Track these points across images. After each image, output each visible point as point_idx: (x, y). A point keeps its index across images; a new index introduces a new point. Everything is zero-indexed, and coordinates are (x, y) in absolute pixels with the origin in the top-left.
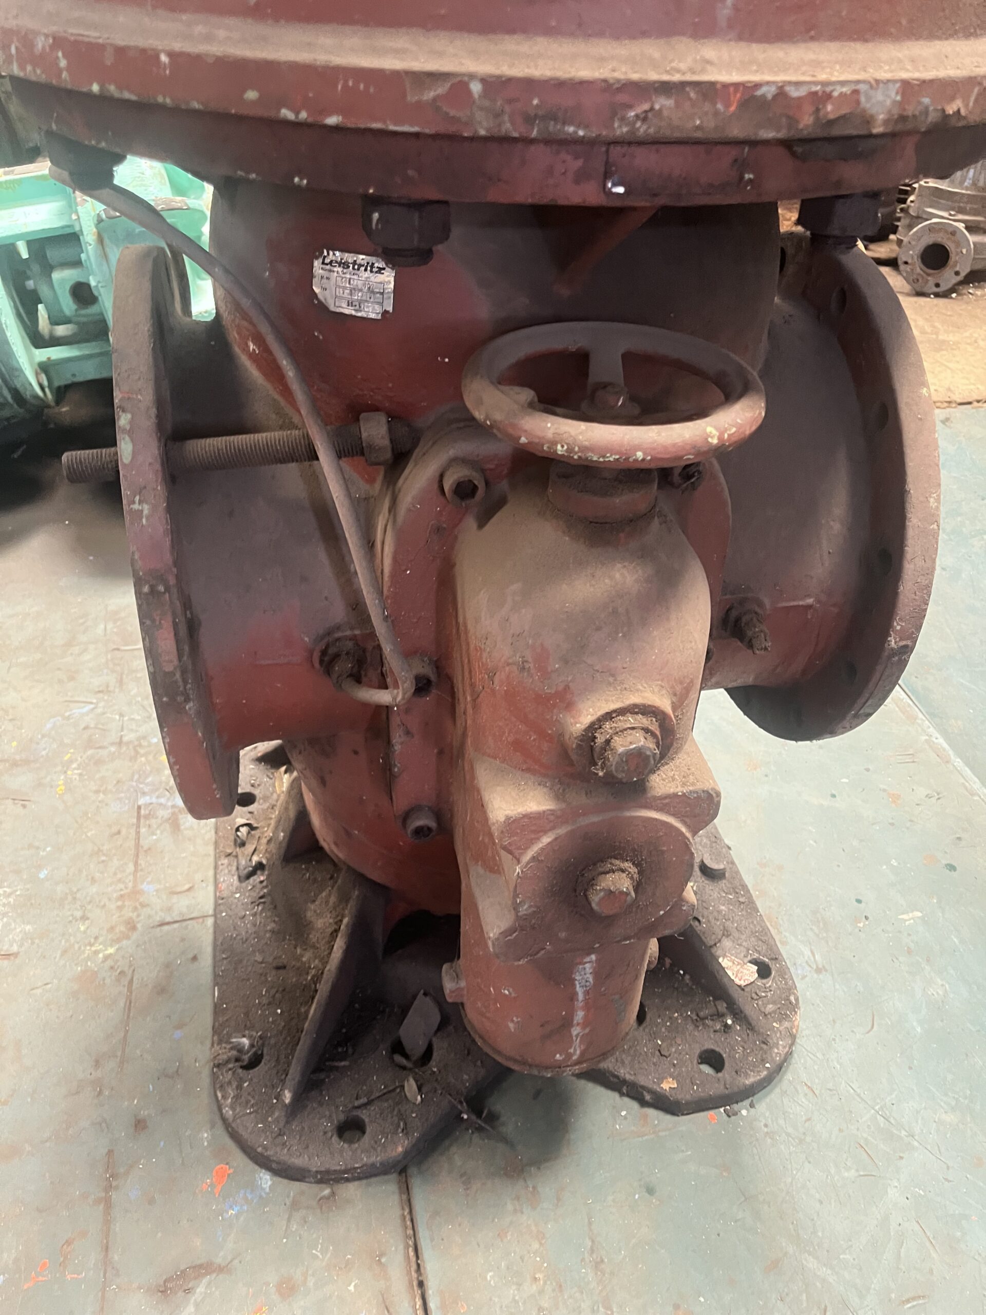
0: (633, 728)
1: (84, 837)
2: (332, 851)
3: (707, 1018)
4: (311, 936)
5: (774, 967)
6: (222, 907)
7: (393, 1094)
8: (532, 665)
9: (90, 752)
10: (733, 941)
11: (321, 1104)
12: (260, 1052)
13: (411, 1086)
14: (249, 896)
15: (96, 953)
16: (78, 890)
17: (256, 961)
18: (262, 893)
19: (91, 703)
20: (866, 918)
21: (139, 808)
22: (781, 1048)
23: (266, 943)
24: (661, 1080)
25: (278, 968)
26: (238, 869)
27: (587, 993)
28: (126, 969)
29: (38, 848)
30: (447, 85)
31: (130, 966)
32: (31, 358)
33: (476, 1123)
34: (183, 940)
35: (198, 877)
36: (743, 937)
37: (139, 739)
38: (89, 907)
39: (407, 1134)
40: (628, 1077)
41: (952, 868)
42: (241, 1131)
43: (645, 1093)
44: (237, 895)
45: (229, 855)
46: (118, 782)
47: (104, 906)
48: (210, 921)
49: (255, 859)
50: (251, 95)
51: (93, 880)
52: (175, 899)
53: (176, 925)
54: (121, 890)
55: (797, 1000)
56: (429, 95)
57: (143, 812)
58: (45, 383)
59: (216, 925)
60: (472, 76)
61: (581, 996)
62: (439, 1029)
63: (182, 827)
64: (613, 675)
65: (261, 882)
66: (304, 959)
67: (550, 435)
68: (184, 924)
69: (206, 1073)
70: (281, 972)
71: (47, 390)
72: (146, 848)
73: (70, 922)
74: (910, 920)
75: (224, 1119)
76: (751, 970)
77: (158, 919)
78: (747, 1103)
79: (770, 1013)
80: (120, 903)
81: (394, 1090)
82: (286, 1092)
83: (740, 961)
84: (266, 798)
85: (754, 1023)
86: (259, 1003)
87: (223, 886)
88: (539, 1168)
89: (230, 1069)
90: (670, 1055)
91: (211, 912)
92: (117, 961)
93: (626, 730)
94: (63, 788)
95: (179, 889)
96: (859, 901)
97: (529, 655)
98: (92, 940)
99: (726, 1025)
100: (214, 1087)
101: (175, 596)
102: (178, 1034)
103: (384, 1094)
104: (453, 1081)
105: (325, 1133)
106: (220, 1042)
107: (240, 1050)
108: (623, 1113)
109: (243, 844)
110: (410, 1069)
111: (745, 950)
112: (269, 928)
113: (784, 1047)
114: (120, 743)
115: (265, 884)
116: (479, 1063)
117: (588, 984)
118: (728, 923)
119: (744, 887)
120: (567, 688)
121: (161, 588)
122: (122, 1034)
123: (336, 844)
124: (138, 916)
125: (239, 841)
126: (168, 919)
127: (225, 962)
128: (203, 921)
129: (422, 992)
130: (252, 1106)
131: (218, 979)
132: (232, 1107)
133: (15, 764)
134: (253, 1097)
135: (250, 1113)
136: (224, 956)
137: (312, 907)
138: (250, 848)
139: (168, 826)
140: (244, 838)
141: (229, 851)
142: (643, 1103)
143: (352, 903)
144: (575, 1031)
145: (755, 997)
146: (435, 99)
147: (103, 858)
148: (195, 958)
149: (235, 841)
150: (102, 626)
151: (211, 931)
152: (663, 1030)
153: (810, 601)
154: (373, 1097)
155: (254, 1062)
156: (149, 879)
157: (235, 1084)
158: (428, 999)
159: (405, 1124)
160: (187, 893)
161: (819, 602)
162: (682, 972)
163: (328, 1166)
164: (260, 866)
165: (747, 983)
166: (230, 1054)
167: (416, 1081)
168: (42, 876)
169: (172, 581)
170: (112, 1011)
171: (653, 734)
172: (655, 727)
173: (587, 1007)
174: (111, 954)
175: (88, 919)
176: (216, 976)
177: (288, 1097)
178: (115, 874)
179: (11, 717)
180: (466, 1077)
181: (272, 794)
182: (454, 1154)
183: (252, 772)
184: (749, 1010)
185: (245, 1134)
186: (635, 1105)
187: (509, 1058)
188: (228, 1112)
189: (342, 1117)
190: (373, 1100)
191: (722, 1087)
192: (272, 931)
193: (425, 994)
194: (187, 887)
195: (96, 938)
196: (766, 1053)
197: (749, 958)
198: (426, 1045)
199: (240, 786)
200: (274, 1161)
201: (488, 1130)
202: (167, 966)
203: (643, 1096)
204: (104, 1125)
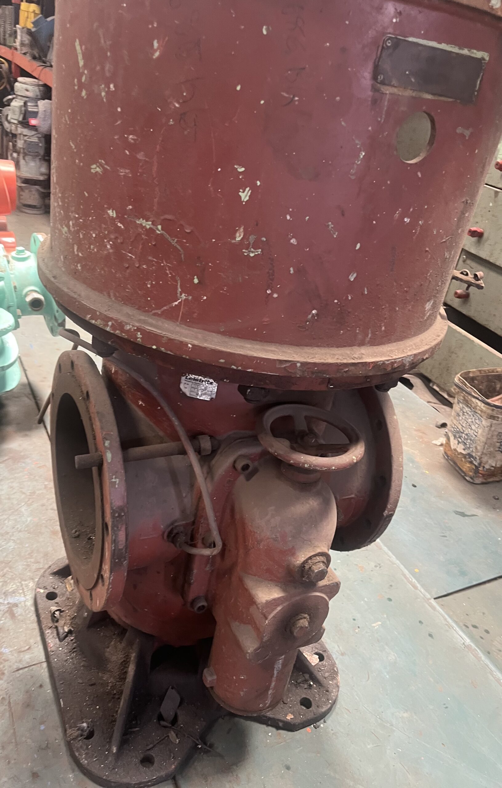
0: (319, 562)
3: (300, 683)
4: (108, 666)
5: (325, 655)
6: (54, 657)
7: (164, 741)
8: (279, 539)
11: (130, 751)
12: (93, 730)
13: (172, 735)
14: (67, 648)
17: (79, 683)
18: (73, 646)
20: (359, 627)
22: (334, 693)
23: (82, 673)
24: (286, 715)
26: (57, 634)
27: (277, 673)
28: (5, 696)
30: (290, 364)
31: (7, 694)
33: (204, 749)
34: (32, 677)
35: (32, 641)
39: (175, 759)
40: (271, 716)
41: (390, 600)
42: (91, 770)
44: (61, 649)
45: (51, 627)
48: (44, 666)
49: (66, 628)
50: (222, 361)
52: (22, 655)
53: (26, 669)
55: (337, 669)
56: (284, 366)
60: (298, 362)
61: (275, 675)
62: (179, 706)
63: (16, 615)
64: (310, 541)
65: (72, 640)
66: (104, 678)
67: (303, 461)
68: (31, 668)
70: (94, 687)
74: (376, 626)
75: (81, 767)
76: (316, 658)
77: (15, 667)
78: (322, 721)
79: (327, 677)
81: (165, 738)
82: (113, 747)
83: (310, 654)
84: (63, 595)
85: (322, 682)
86: (86, 704)
87: (51, 645)
88: (237, 766)
89: (80, 740)
90: (288, 703)
91: (44, 660)
93: (316, 563)
95: (23, 649)
96: (354, 620)
97: (278, 535)
99: (310, 685)
102: (42, 727)
103: (160, 741)
104: (192, 730)
105: (136, 764)
106: (70, 727)
107: (82, 730)
108: (270, 734)
109: (57, 621)
110: (170, 727)
111: (311, 648)
112: (82, 664)
113: (336, 692)
115: (74, 641)
116: (202, 719)
117: (279, 669)
120: (293, 547)
122: (12, 731)
124: (4, 666)
125: (55, 619)
126: (21, 666)
127: (62, 685)
128: (41, 666)
129: (171, 687)
130: (96, 757)
131: (61, 695)
132: (87, 759)
134: (95, 753)
135: (96, 760)
136: (61, 682)
137: (108, 650)
138: (61, 622)
139: (7, 615)
140: (58, 618)
141: (50, 625)
142: (278, 728)
143: (135, 646)
144: (270, 692)
145: (320, 670)
146: (285, 367)
148: (41, 686)
149: (52, 619)
153: (353, 496)
154: (155, 743)
155: (90, 735)
156: (5, 646)
157: (84, 747)
158: (174, 690)
159: (173, 754)
160: (28, 651)
161: (356, 495)
163: (140, 780)
164: (69, 632)
165: (315, 664)
166: (78, 733)
167: (175, 732)
169: (126, 510)
170: (3, 719)
171: (325, 563)
172: (325, 561)
173: (276, 680)
176: (58, 693)
177: (115, 750)
180: (197, 727)
181: (66, 592)
182: (196, 766)
183: (52, 581)
184: (319, 675)
185: (93, 771)
186: (274, 730)
187: (238, 710)
189: (142, 756)
190: (155, 745)
191: (312, 714)
192: (84, 666)
194: (27, 647)
196: (328, 696)
197: (314, 652)
198: (174, 715)
199: (46, 589)
200: (112, 782)
201: (210, 751)
202: (27, 692)
203: (278, 724)
204: (15, 778)
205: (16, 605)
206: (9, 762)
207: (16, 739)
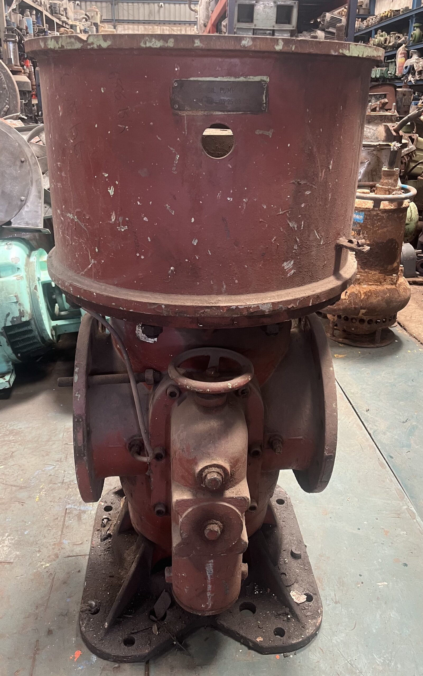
0: (214, 472)
1: (44, 519)
2: (136, 528)
3: (281, 615)
4: (125, 564)
5: (314, 597)
6: (92, 551)
7: (148, 630)
8: (185, 450)
9: (51, 485)
10: (299, 585)
11: (119, 630)
12: (99, 609)
13: (155, 628)
14: (104, 547)
15: (42, 565)
16: (39, 540)
17: (102, 573)
18: (109, 547)
19: (54, 465)
20: (362, 583)
21: (66, 509)
22: (310, 630)
23: (107, 567)
24: (257, 637)
25: (110, 577)
26: (101, 536)
27: (211, 576)
28: (52, 573)
29: (25, 522)
30: (157, 306)
31: (54, 572)
32: (50, 324)
33: (179, 646)
35: (86, 539)
36: (303, 584)
37: (70, 481)
38: (42, 547)
39: (150, 646)
40: (243, 634)
41: (406, 565)
42: (87, 637)
44: (99, 546)
45: (99, 530)
46: (60, 498)
47: (47, 547)
48: (87, 557)
49: (108, 532)
50: (113, 304)
51: (45, 537)
52: (75, 547)
53: (74, 557)
54: (55, 541)
55: (322, 612)
57: (67, 511)
58: (54, 334)
59: (89, 558)
61: (209, 578)
62: (169, 608)
63: (82, 519)
64: (209, 454)
65: (109, 542)
66: (121, 574)
67: (185, 383)
68: (77, 557)
69: (77, 615)
70: (111, 578)
71: (54, 337)
72: (66, 526)
73: (34, 552)
74: (381, 585)
75: (81, 632)
76: (304, 597)
77: (67, 554)
78: (293, 653)
79: (308, 616)
80: (53, 547)
81: (148, 628)
82: (106, 623)
83: (300, 593)
84: (116, 509)
85: (300, 619)
86: (101, 589)
87: (94, 542)
88: (202, 668)
89: (86, 613)
90: (262, 628)
91: (88, 553)
92: (50, 569)
93: (211, 472)
94: (38, 499)
95: (78, 543)
96: (360, 575)
97: (185, 447)
98: (41, 560)
99: (288, 618)
100: (80, 620)
101: (84, 423)
102: (68, 600)
103: (144, 630)
104: (172, 628)
105: (119, 641)
106: (84, 603)
107: (91, 606)
108: (241, 651)
109: (104, 526)
110: (156, 622)
111: (303, 589)
112: (109, 560)
113: (313, 631)
114: (63, 483)
115: (110, 543)
116: (184, 622)
117: (211, 573)
118: (298, 577)
119: (309, 563)
120: (195, 458)
121: (81, 420)
122: (48, 598)
123: (137, 525)
124: (60, 552)
125: (103, 525)
126: (71, 555)
127: (91, 572)
128: (85, 557)
129: (165, 590)
130: (93, 628)
131: (87, 579)
132: (85, 628)
133: (21, 488)
134: (93, 625)
135: (92, 630)
136: (91, 570)
137: (127, 552)
138: (107, 528)
139: (76, 517)
140: (105, 524)
141: (99, 529)
142: (250, 648)
143: (141, 549)
144: (209, 594)
146: (154, 308)
147: (50, 528)
148: (79, 571)
149: (102, 524)
150: (62, 434)
151: (87, 561)
152: (262, 618)
153: (301, 437)
155: (97, 612)
156: (66, 538)
157: (87, 619)
158: (167, 593)
159: (150, 642)
160: (80, 545)
161: (304, 438)
162: (274, 595)
163: (118, 654)
164: (109, 536)
165: (301, 602)
166: (87, 608)
167: (157, 626)
168: (26, 533)
169: (84, 418)
170: (45, 588)
171: (221, 474)
172: (221, 472)
173: (212, 584)
174: (47, 566)
175: (41, 552)
176: (86, 577)
177: (106, 625)
178: (54, 535)
179: (22, 469)
180: (177, 627)
181: (119, 507)
182: (169, 657)
183: (113, 498)
184: (298, 612)
185: (89, 638)
186: (246, 648)
188: (83, 629)
189: (126, 636)
190: (139, 631)
191: (281, 643)
192: (111, 562)
193: (166, 591)
194: (80, 542)
195: (43, 559)
196: (303, 632)
197: (304, 593)
198: (164, 613)
199: (106, 503)
200: (98, 650)
201: (184, 650)
202: (68, 573)
203: (249, 644)
204: (36, 630)
205: (84, 512)
206: (36, 619)
207: (47, 604)
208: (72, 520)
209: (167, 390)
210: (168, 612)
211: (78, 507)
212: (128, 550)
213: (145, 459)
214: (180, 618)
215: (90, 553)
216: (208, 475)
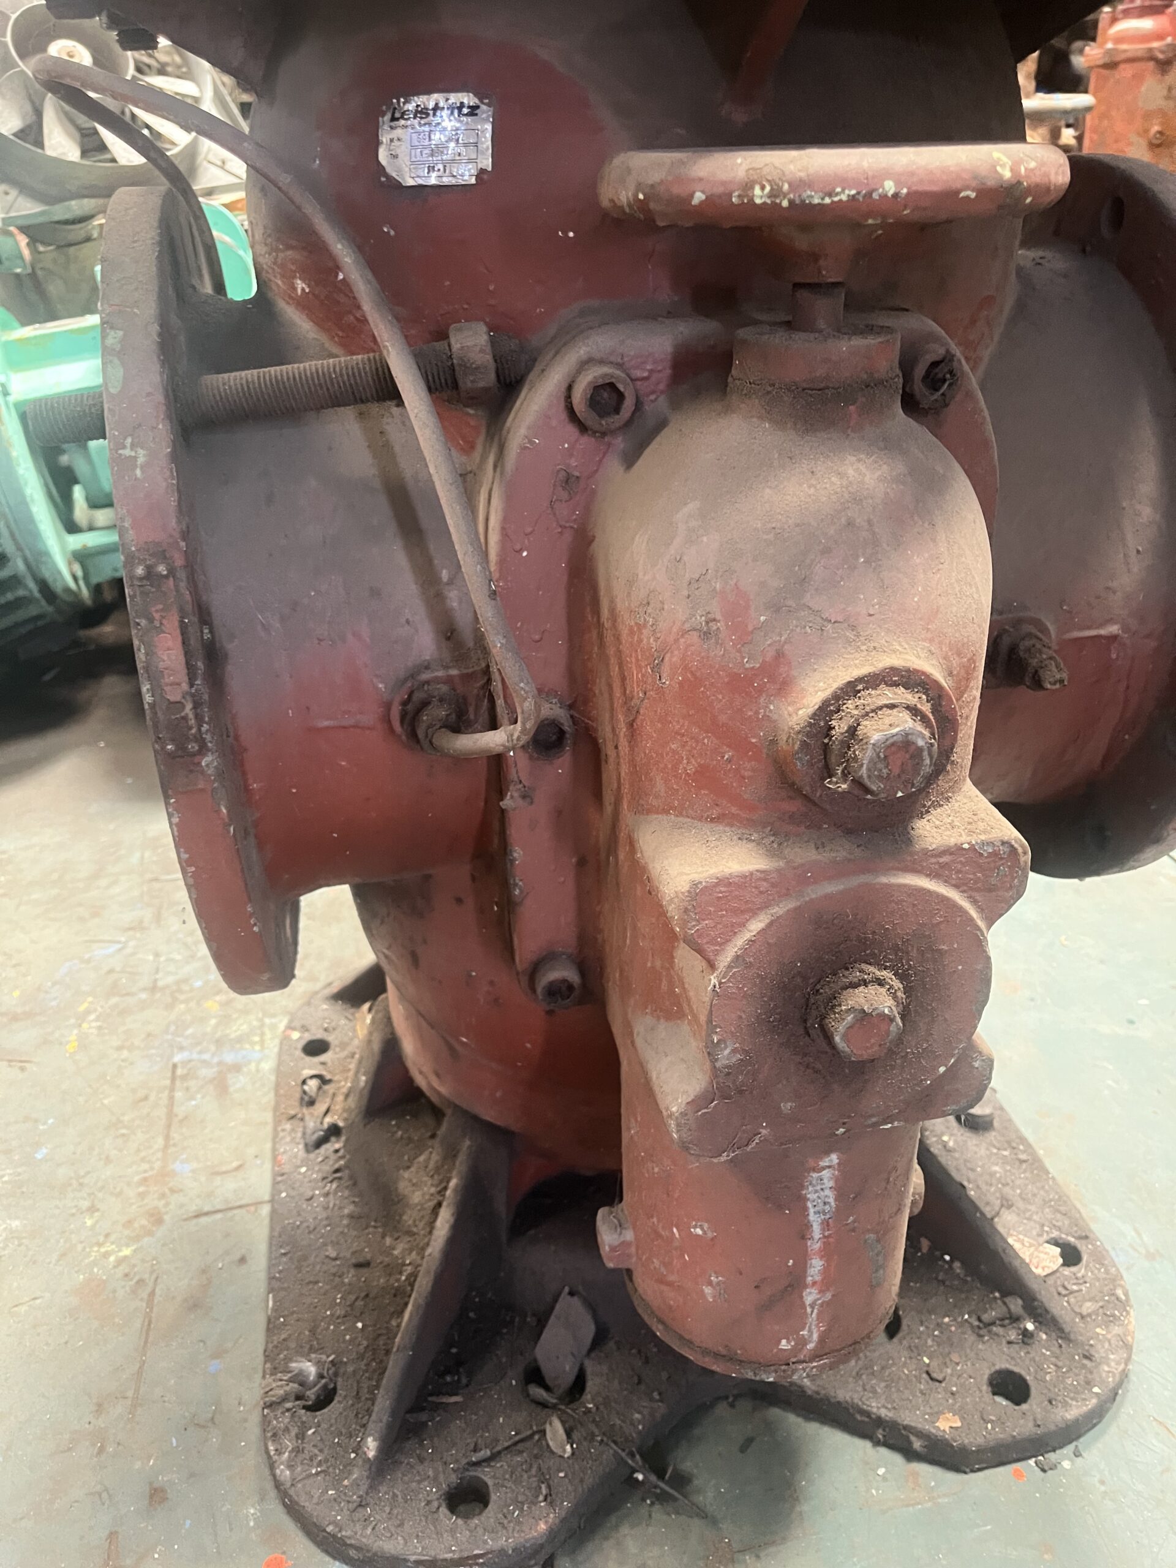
0: (892, 706)
1: (98, 1105)
2: (431, 1088)
3: (993, 1324)
4: (405, 1217)
5: (1085, 1249)
6: (282, 1187)
7: (528, 1444)
8: (722, 625)
9: (114, 1000)
10: (1018, 1215)
11: (421, 1460)
12: (331, 1386)
13: (555, 1431)
14: (319, 1171)
15: (106, 1255)
16: (88, 1173)
17: (327, 1257)
18: (336, 1166)
19: (119, 942)
21: (175, 1066)
22: (1113, 1364)
23: (342, 1233)
24: (936, 1415)
25: (359, 1266)
26: (304, 1134)
27: (825, 1224)
28: (146, 1276)
29: (36, 1121)
31: (152, 1273)
32: (63, 545)
33: (656, 1487)
34: (227, 1235)
35: (252, 1152)
36: (1033, 1208)
37: (178, 983)
38: (100, 1195)
39: (551, 1504)
40: (883, 1413)
42: (303, 1501)
43: (913, 1438)
44: (303, 1170)
45: (293, 1117)
46: (149, 1035)
47: (121, 1193)
48: (266, 1210)
49: (328, 1120)
51: (108, 1160)
52: (218, 1180)
53: (219, 1216)
54: (145, 1171)
55: (1126, 1294)
57: (179, 1072)
58: (79, 573)
59: (274, 1213)
61: (817, 1231)
62: (592, 1349)
63: (231, 1089)
64: (853, 628)
65: (337, 1151)
66: (396, 1252)
68: (230, 1214)
69: (255, 1418)
70: (364, 1270)
71: (81, 583)
72: (180, 1117)
73: (73, 1215)
75: (278, 1485)
76: (1051, 1254)
77: (194, 1208)
78: (1069, 1450)
79: (1089, 1315)
80: (141, 1189)
81: (531, 1436)
82: (370, 1439)
83: (1032, 1241)
84: (343, 1045)
85: (1067, 1329)
86: (332, 1315)
87: (284, 1158)
88: (758, 1557)
89: (288, 1410)
90: (944, 1379)
92: (134, 1266)
93: (881, 708)
94: (76, 1044)
95: (224, 1169)
97: (716, 609)
98: (101, 1239)
99: (1026, 1333)
100: (265, 1438)
102: (214, 1365)
103: (516, 1444)
104: (618, 1422)
105: (428, 1503)
106: (274, 1371)
107: (299, 1379)
108: (881, 1471)
109: (311, 1103)
110: (554, 1407)
111: (1037, 1226)
112: (346, 1211)
113: (1118, 1363)
114: (154, 988)
115: (341, 1153)
116: (656, 1395)
117: (827, 1208)
118: (1007, 1190)
119: (1023, 1140)
121: (162, 569)
122: (136, 1367)
123: (438, 1075)
124: (167, 1204)
125: (306, 1098)
126: (206, 1209)
127: (284, 1259)
128: (256, 1210)
129: (567, 1289)
130: (320, 1464)
131: (275, 1283)
132: (290, 1467)
133: (15, 1018)
134: (321, 1451)
135: (317, 1474)
136: (283, 1251)
137: (406, 1175)
138: (321, 1108)
139: (211, 1088)
140: (313, 1094)
141: (293, 1112)
142: (910, 1455)
143: (462, 1157)
144: (810, 1296)
145: (1064, 1292)
147: (124, 1131)
148: (243, 1260)
149: (302, 1099)
150: (138, 855)
151: (267, 1222)
152: (930, 1342)
153: (1114, 629)
154: (499, 1448)
155: (325, 1399)
156: (184, 1156)
157: (294, 1431)
158: (576, 1301)
159: (549, 1487)
160: (234, 1173)
161: (1125, 628)
162: (947, 1258)
163: (433, 1553)
164: (334, 1131)
165: (1048, 1271)
166: (287, 1388)
167: (563, 1423)
168: (39, 1156)
169: (179, 561)
170: (123, 1334)
171: (924, 719)
173: (827, 1253)
174: (126, 1257)
175: (98, 1210)
176: (271, 1279)
177: (371, 1448)
178: (138, 1150)
179: (14, 962)
180: (637, 1416)
181: (352, 1039)
182: (625, 1536)
183: (327, 1013)
184: (1059, 1307)
185: (308, 1505)
186: (897, 1459)
188: (284, 1473)
189: (454, 1479)
190: (499, 1452)
191: (1031, 1424)
192: (351, 1216)
193: (573, 1293)
194: (235, 1164)
195: (107, 1236)
196: (1091, 1373)
197: (1045, 1237)
198: (576, 1371)
199: (307, 1030)
200: (351, 1545)
201: (675, 1499)
202: (204, 1271)
203: (910, 1443)
204: (105, 1495)
205: (237, 1068)
206: (101, 1450)
207: (137, 1390)
208: (199, 1096)
209: (570, 388)
210: (590, 1367)
211: (213, 1055)
212: (408, 1167)
213: (494, 740)
214: (639, 1383)
215: (273, 1196)
216: (864, 723)
